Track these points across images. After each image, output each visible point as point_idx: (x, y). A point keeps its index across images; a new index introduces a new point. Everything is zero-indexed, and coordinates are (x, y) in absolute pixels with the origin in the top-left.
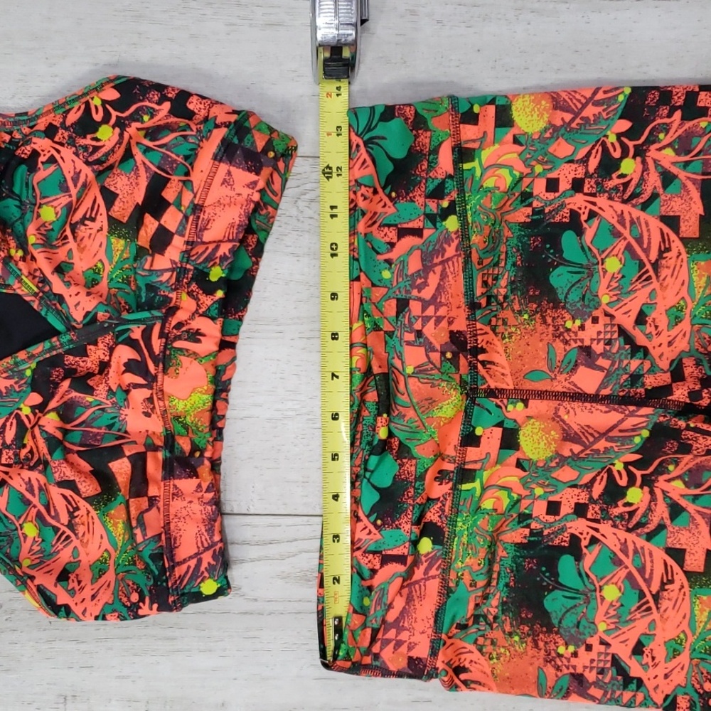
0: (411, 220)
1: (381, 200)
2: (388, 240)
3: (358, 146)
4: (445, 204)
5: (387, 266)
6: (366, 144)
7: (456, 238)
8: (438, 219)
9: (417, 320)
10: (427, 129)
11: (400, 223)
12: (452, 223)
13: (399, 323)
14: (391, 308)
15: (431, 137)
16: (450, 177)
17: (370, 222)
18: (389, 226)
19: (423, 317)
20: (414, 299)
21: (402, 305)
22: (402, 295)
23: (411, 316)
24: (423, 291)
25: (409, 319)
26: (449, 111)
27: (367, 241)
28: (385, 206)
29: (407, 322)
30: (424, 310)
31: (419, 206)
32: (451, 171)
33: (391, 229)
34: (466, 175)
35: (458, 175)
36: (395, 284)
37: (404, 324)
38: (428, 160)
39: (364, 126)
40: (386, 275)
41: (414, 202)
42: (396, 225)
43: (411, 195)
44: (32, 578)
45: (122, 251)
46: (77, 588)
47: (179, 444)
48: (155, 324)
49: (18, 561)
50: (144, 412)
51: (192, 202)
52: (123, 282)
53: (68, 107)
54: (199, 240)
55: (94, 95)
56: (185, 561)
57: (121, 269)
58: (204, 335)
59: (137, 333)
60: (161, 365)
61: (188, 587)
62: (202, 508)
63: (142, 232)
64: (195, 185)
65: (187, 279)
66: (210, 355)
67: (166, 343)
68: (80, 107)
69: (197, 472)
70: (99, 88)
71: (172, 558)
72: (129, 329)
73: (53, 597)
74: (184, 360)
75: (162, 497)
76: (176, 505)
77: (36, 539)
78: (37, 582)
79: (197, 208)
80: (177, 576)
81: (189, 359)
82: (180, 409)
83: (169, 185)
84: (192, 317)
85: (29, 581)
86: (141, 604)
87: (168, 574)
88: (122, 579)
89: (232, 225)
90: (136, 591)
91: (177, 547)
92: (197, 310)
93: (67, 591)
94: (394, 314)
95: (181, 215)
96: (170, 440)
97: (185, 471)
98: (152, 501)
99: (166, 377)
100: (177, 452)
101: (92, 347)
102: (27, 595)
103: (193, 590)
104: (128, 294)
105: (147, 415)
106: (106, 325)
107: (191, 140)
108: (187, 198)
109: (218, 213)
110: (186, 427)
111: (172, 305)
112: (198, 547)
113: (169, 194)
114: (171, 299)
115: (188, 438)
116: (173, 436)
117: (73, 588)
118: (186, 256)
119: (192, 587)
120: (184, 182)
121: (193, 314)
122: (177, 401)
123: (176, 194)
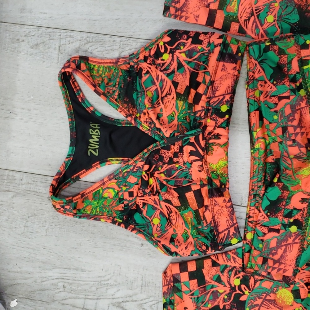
0: (284, 93)
1: (269, 86)
2: (274, 102)
3: (256, 64)
4: (298, 84)
5: (275, 113)
6: (259, 63)
7: (305, 99)
8: (296, 91)
9: (292, 135)
10: (285, 54)
11: (279, 95)
12: (302, 92)
13: (284, 137)
14: (279, 131)
15: (287, 57)
16: (298, 73)
17: (265, 96)
18: (274, 96)
19: (295, 133)
20: (290, 126)
21: (285, 130)
22: (284, 125)
23: (290, 134)
24: (293, 122)
25: (289, 135)
26: (294, 45)
27: (265, 104)
28: (271, 88)
29: (288, 137)
30: (295, 130)
31: (287, 86)
32: (298, 70)
33: (275, 97)
34: (305, 71)
35: (301, 72)
36: (280, 121)
37: (287, 138)
38: (287, 67)
39: (258, 56)
40: (276, 117)
41: (285, 84)
42: (277, 96)
43: (283, 82)
44: (159, 242)
45: (182, 106)
46: (178, 245)
47: (214, 183)
48: (199, 134)
49: (152, 235)
50: (198, 170)
51: (210, 80)
52: (183, 119)
53: (150, 48)
54: (213, 96)
55: (160, 40)
56: (223, 231)
57: (182, 114)
58: (221, 136)
59: (192, 139)
60: (205, 151)
61: (226, 242)
62: (227, 209)
63: (190, 97)
64: (210, 73)
65: (210, 113)
66: (225, 144)
67: (206, 142)
68: (155, 47)
69: (223, 194)
70: (162, 37)
71: (217, 231)
72: (189, 139)
73: (170, 249)
74: (215, 147)
75: (210, 205)
76: (216, 209)
77: (158, 225)
78: (162, 243)
79: (212, 82)
80: (221, 238)
81: (217, 147)
82: (214, 168)
83: (199, 75)
84: (215, 129)
85: (158, 243)
86: (207, 250)
87: (217, 237)
88: (197, 240)
89: (229, 87)
90: (204, 245)
91: (218, 226)
92: (216, 125)
93: (175, 246)
94: (282, 134)
95: (206, 86)
96: (210, 181)
97: (218, 194)
98: (206, 207)
99: (208, 156)
100: (214, 186)
101: (172, 146)
102: (159, 248)
103: (228, 243)
104: (186, 123)
105: (200, 171)
106: (179, 137)
107: (206, 54)
108: (208, 79)
109: (222, 83)
110: (218, 175)
111: (203, 125)
112: (228, 226)
113: (200, 79)
114: (203, 122)
115: (218, 180)
116: (211, 180)
117: (177, 245)
118: (208, 103)
119: (228, 242)
120: (204, 72)
121: (214, 127)
122: (212, 165)
123: (203, 78)
